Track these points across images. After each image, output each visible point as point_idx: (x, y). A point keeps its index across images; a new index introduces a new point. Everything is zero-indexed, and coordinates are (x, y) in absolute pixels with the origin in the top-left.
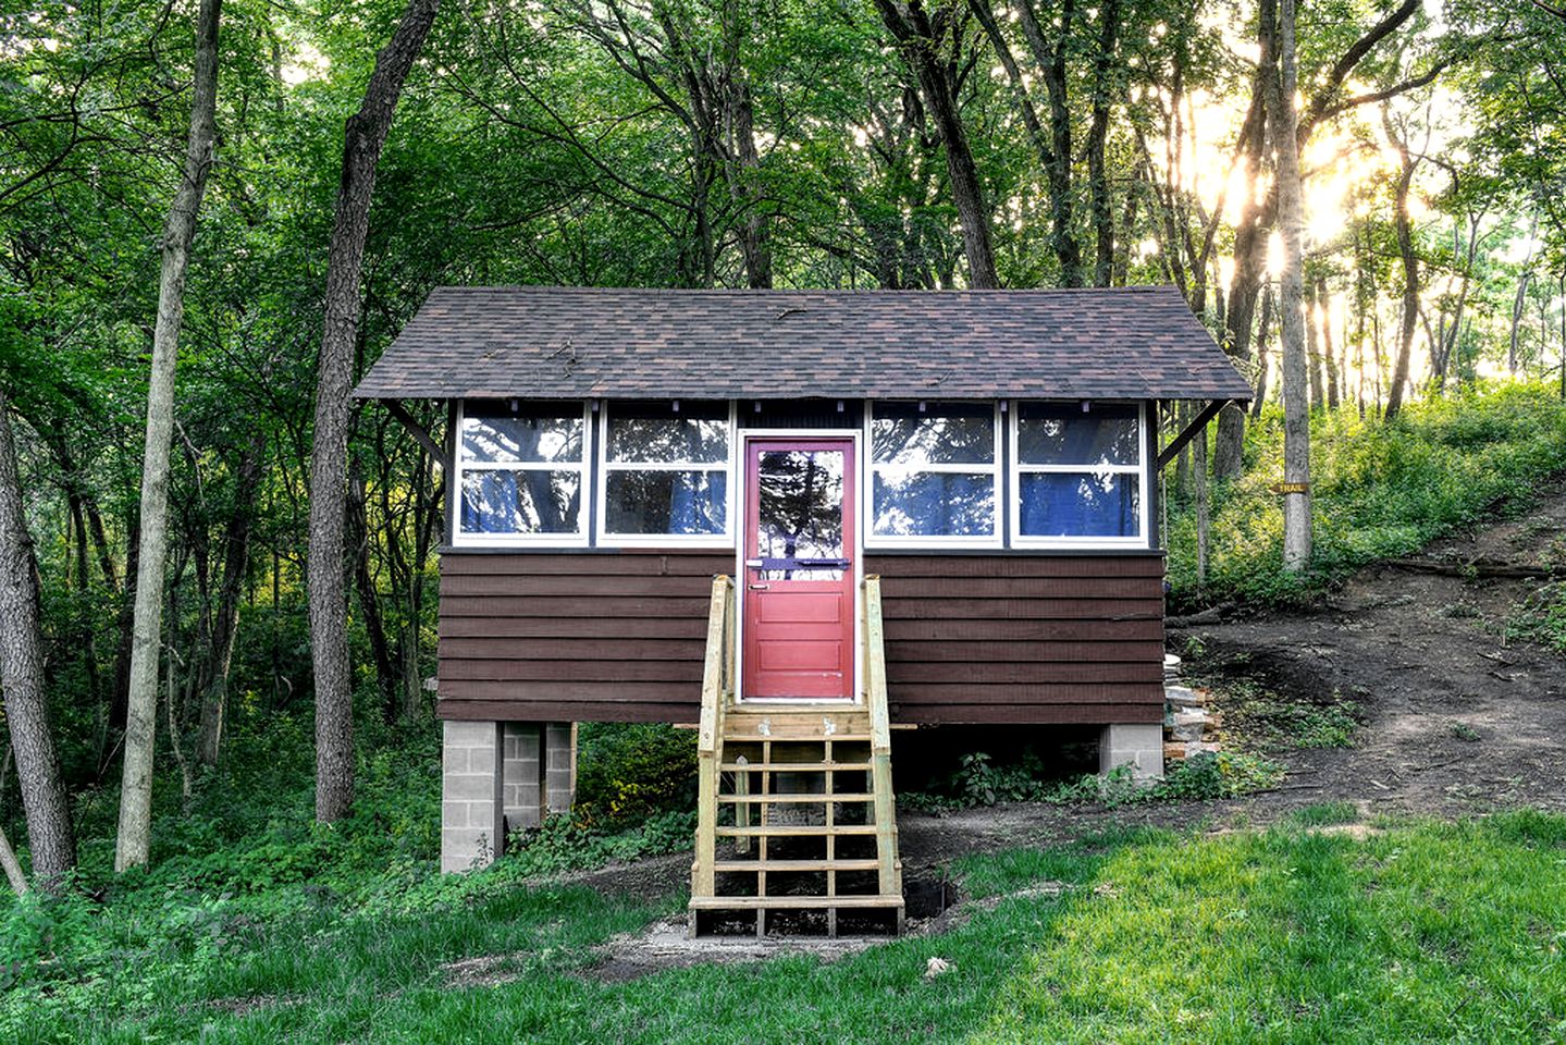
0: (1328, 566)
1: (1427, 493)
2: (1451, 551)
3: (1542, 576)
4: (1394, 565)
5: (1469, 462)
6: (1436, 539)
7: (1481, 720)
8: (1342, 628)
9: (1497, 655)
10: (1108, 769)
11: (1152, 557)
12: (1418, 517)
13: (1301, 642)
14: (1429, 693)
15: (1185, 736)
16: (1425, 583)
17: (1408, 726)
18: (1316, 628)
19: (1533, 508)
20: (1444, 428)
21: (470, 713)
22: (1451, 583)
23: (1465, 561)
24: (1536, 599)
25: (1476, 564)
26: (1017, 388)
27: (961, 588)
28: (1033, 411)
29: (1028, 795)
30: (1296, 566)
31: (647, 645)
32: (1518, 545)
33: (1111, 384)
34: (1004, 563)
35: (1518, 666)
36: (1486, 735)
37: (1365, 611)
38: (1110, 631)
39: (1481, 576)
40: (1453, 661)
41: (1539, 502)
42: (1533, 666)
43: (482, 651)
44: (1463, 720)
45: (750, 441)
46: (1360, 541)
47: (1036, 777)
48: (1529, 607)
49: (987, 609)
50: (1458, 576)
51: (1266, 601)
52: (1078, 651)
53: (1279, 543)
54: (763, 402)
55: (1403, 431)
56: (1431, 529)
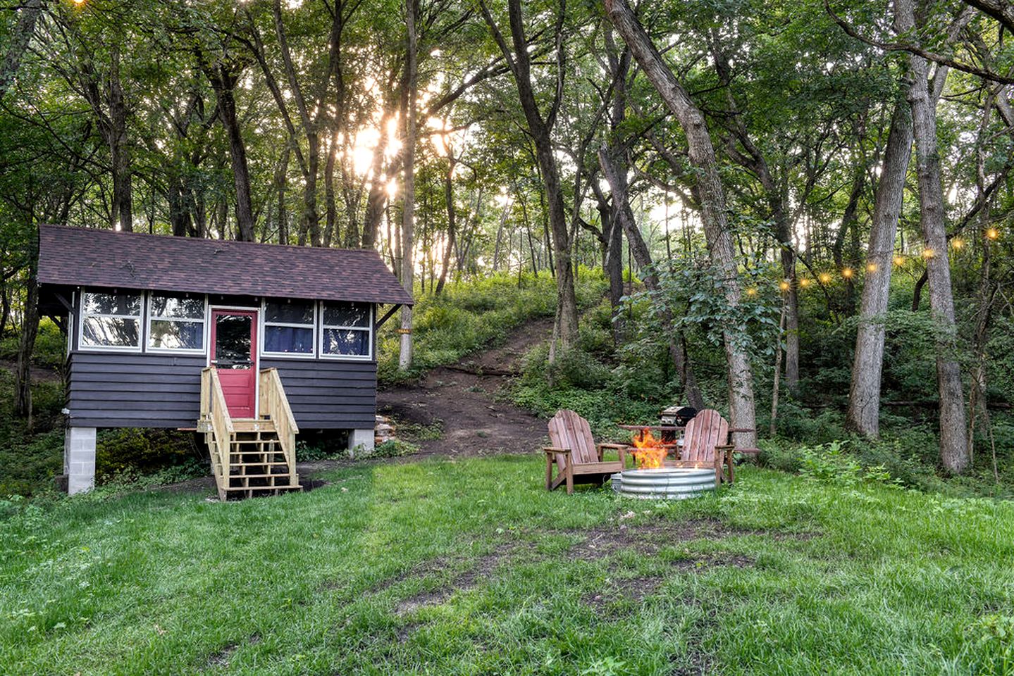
0: (420, 368)
1: (461, 335)
2: (471, 362)
3: (509, 375)
4: (448, 368)
5: (477, 319)
6: (464, 356)
7: (487, 431)
8: (427, 396)
9: (492, 407)
10: (353, 447)
11: (373, 364)
12: (456, 346)
13: (412, 401)
14: (466, 422)
15: (382, 434)
16: (461, 377)
17: (460, 433)
18: (416, 395)
19: (506, 343)
20: (465, 300)
21: (83, 424)
22: (471, 377)
23: (478, 367)
24: (507, 385)
25: (482, 369)
26: (325, 295)
27: (299, 374)
28: (330, 305)
29: (321, 458)
30: (405, 367)
31: (167, 395)
32: (499, 360)
33: (360, 295)
34: (316, 364)
35: (499, 412)
36: (490, 435)
37: (436, 389)
38: (355, 392)
39: (484, 374)
40: (475, 410)
41: (508, 340)
42: (505, 411)
43: (91, 396)
44: (480, 431)
45: (213, 310)
46: (432, 356)
47: (323, 450)
48: (503, 388)
49: (308, 383)
50: (475, 374)
51: (392, 383)
52: (343, 400)
53: (397, 356)
54: (224, 295)
55: (445, 300)
56: (462, 353)
